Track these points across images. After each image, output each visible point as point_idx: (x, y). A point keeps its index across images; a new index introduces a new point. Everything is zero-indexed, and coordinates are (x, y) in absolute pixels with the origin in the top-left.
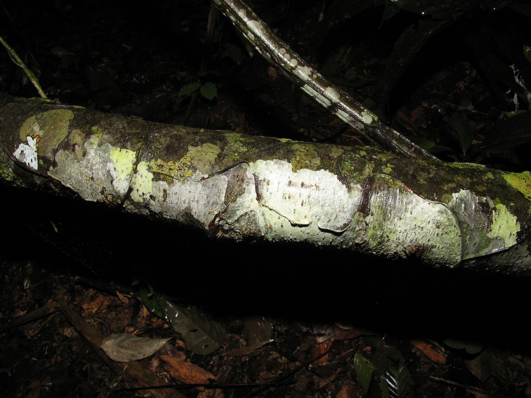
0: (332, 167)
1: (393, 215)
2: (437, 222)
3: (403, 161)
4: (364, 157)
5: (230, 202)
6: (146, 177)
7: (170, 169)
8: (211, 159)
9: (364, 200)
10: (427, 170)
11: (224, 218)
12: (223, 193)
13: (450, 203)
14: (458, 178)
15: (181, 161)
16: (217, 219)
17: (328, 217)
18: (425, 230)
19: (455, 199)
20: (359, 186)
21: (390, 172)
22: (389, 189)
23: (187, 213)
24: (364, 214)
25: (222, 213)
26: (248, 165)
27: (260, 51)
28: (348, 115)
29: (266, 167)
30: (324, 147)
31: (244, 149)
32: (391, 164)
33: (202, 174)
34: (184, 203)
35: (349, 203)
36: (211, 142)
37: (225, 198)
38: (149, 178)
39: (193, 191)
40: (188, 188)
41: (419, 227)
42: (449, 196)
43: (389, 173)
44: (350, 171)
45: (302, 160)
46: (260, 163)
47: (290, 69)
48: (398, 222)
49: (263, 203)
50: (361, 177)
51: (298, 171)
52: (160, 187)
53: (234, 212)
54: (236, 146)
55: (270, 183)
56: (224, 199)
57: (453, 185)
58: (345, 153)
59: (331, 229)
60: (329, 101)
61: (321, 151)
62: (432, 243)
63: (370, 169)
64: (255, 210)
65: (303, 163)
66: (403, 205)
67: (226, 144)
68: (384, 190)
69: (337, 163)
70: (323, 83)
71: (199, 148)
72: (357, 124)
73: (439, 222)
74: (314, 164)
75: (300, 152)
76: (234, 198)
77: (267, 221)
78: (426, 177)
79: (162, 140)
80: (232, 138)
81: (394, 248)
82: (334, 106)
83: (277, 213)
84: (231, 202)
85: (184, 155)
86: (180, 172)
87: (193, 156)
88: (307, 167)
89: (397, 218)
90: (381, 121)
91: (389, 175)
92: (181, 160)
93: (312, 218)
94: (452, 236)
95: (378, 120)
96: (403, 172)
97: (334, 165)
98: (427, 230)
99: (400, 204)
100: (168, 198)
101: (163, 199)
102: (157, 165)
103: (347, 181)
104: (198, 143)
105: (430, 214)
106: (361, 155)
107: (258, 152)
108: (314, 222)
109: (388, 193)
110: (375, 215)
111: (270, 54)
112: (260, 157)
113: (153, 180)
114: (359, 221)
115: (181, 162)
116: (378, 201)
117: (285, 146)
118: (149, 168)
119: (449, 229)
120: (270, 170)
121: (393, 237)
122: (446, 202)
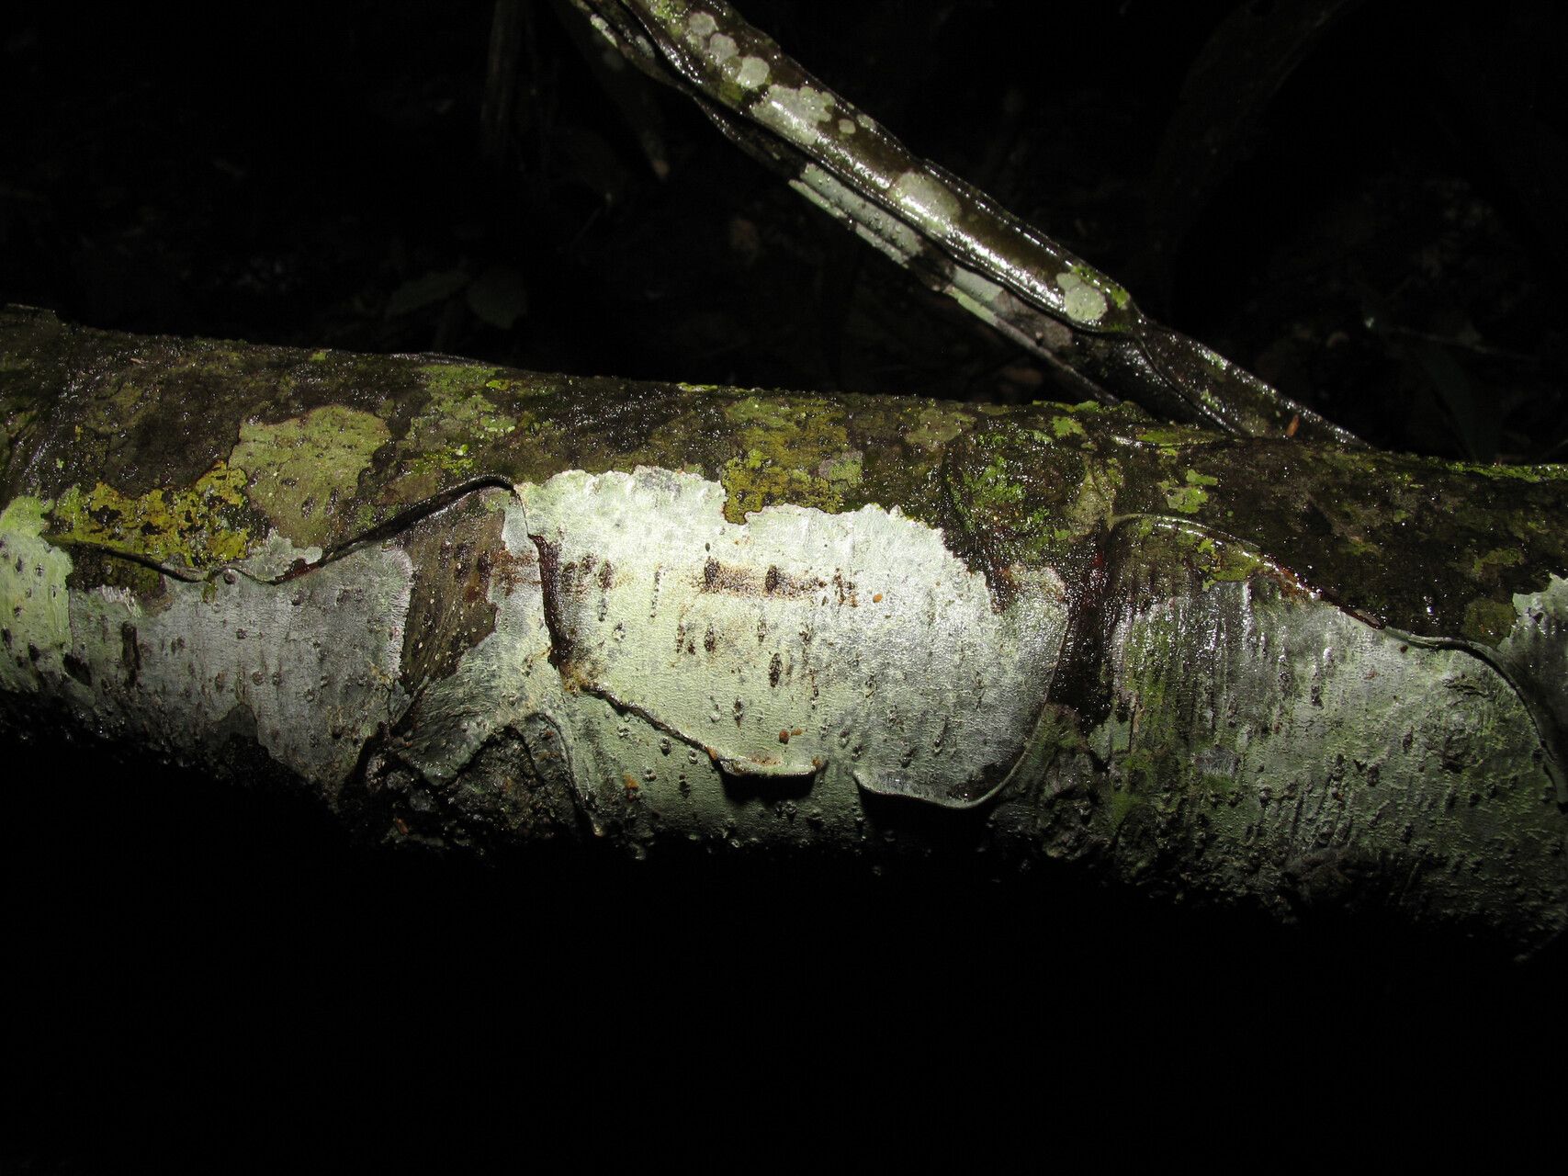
0: (919, 490)
1: (1226, 712)
2: (1449, 740)
3: (1261, 457)
4: (1072, 441)
5: (427, 678)
6: (39, 571)
7: (149, 529)
8: (340, 474)
9: (1077, 645)
10: (1376, 492)
11: (404, 755)
12: (391, 635)
13: (1508, 641)
14: (1532, 525)
15: (200, 488)
16: (376, 764)
17: (907, 734)
18: (1388, 782)
19: (1527, 621)
20: (1051, 576)
21: (1201, 505)
22: (1201, 586)
23: (239, 735)
24: (1081, 713)
25: (396, 731)
26: (513, 493)
27: (611, 33)
28: (1000, 289)
29: (597, 501)
30: (879, 407)
31: (500, 427)
32: (1204, 471)
33: (295, 546)
34: (220, 687)
35: (1002, 661)
36: (350, 403)
37: (403, 656)
38: (54, 572)
39: (257, 630)
40: (231, 614)
41: (1360, 767)
42: (1497, 607)
43: (1196, 510)
44: (1005, 508)
45: (773, 465)
46: (570, 486)
47: (740, 99)
48: (1254, 749)
49: (583, 676)
50: (1062, 535)
51: (750, 516)
52: (103, 617)
53: (450, 726)
54: (467, 412)
55: (614, 579)
56: (398, 660)
57: (1510, 558)
58: (976, 428)
59: (922, 796)
60: (911, 232)
61: (864, 425)
62: (1427, 847)
63: (1101, 495)
64: (549, 713)
65: (779, 480)
66: (1274, 662)
67: (418, 406)
68: (1175, 594)
69: (942, 474)
70: (883, 155)
71: (291, 428)
72: (1042, 329)
73: (1457, 741)
74: (833, 483)
75: (767, 429)
76: (443, 658)
77: (610, 766)
78: (1377, 524)
79: (127, 398)
80: (452, 382)
81: (1238, 878)
82: (937, 254)
83: (657, 726)
84: (433, 679)
85: (215, 462)
86: (193, 542)
87: (260, 462)
88: (796, 497)
89: (1247, 727)
90: (1143, 310)
91: (1198, 521)
92: (202, 485)
93: (827, 745)
94: (1526, 808)
95: (1129, 304)
96: (1263, 503)
97: (926, 481)
98: (1399, 779)
99: (1261, 654)
100: (145, 670)
101: (123, 675)
102: (91, 513)
103: (991, 556)
104: (287, 406)
105: (1411, 699)
106: (1059, 435)
107: (565, 437)
108: (836, 760)
109: (1198, 605)
110: (1136, 716)
111: (650, 40)
112: (573, 458)
113: (70, 582)
114: (1059, 750)
115: (201, 495)
116: (1149, 647)
117: (695, 408)
118: (54, 530)
119: (1510, 771)
120: (617, 516)
121: (1230, 824)
122: (1484, 640)
